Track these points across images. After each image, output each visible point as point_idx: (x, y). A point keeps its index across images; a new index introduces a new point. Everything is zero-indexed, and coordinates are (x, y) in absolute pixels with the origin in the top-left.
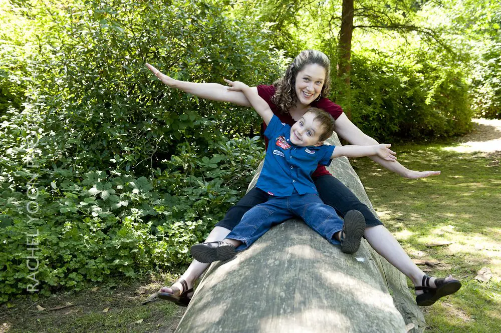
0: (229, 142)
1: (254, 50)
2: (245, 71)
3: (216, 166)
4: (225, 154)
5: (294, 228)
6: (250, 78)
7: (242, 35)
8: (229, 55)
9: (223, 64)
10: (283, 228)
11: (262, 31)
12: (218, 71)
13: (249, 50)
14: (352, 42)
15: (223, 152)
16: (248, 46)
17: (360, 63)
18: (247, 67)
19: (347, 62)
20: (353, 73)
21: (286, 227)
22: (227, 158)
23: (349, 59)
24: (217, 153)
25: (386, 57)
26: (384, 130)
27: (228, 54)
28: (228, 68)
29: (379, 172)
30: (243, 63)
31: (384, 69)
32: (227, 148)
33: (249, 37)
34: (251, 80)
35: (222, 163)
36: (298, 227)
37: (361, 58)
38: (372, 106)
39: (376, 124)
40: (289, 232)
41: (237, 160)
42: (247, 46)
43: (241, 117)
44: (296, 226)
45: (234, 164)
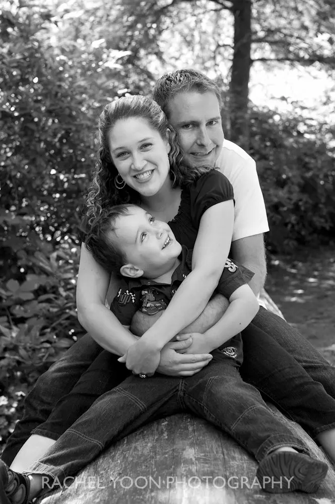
0: (55, 255)
1: (92, 97)
2: (77, 131)
3: (31, 296)
4: (48, 274)
5: (187, 435)
6: (87, 144)
7: (72, 72)
8: (52, 105)
9: (40, 120)
10: (165, 435)
11: (106, 65)
12: (33, 131)
13: (84, 96)
14: (250, 85)
15: (43, 271)
16: (84, 91)
17: (263, 118)
18: (82, 125)
19: (242, 117)
20: (253, 135)
21: (171, 432)
22: (51, 281)
23: (246, 112)
24: (34, 273)
25: (303, 108)
26: (304, 226)
27: (48, 103)
28: (49, 127)
29: (300, 295)
30: (73, 118)
31: (302, 128)
32: (51, 266)
33: (83, 74)
34: (89, 147)
35: (41, 290)
36: (194, 431)
37: (265, 111)
38: (286, 189)
39: (293, 218)
40: (179, 444)
41: (69, 287)
42: (82, 90)
43: (73, 209)
44: (190, 429)
45: (64, 294)
